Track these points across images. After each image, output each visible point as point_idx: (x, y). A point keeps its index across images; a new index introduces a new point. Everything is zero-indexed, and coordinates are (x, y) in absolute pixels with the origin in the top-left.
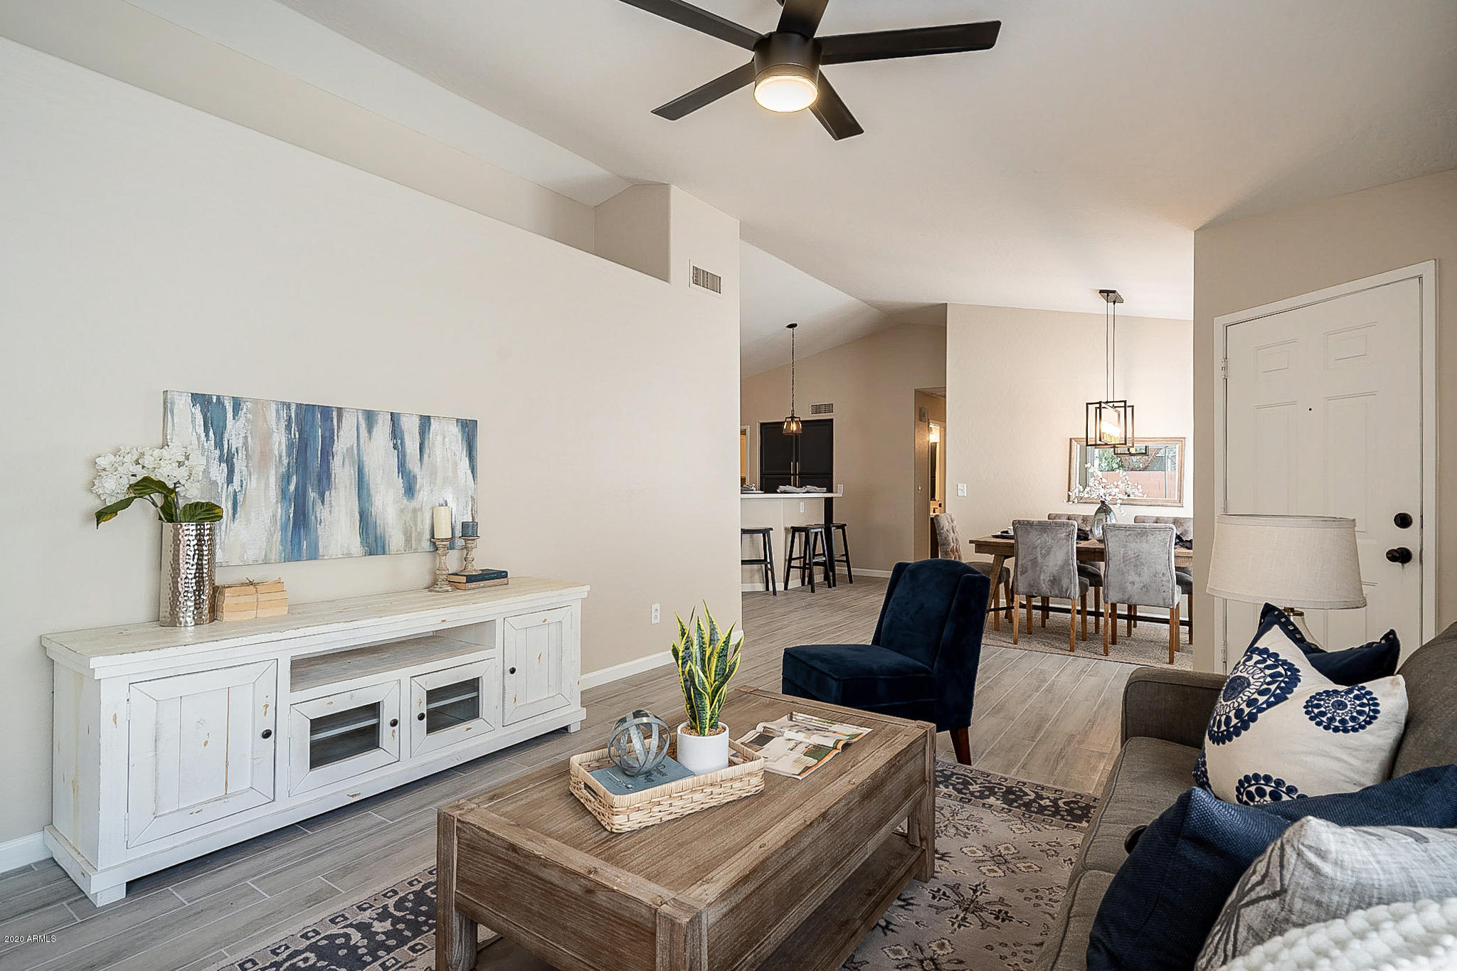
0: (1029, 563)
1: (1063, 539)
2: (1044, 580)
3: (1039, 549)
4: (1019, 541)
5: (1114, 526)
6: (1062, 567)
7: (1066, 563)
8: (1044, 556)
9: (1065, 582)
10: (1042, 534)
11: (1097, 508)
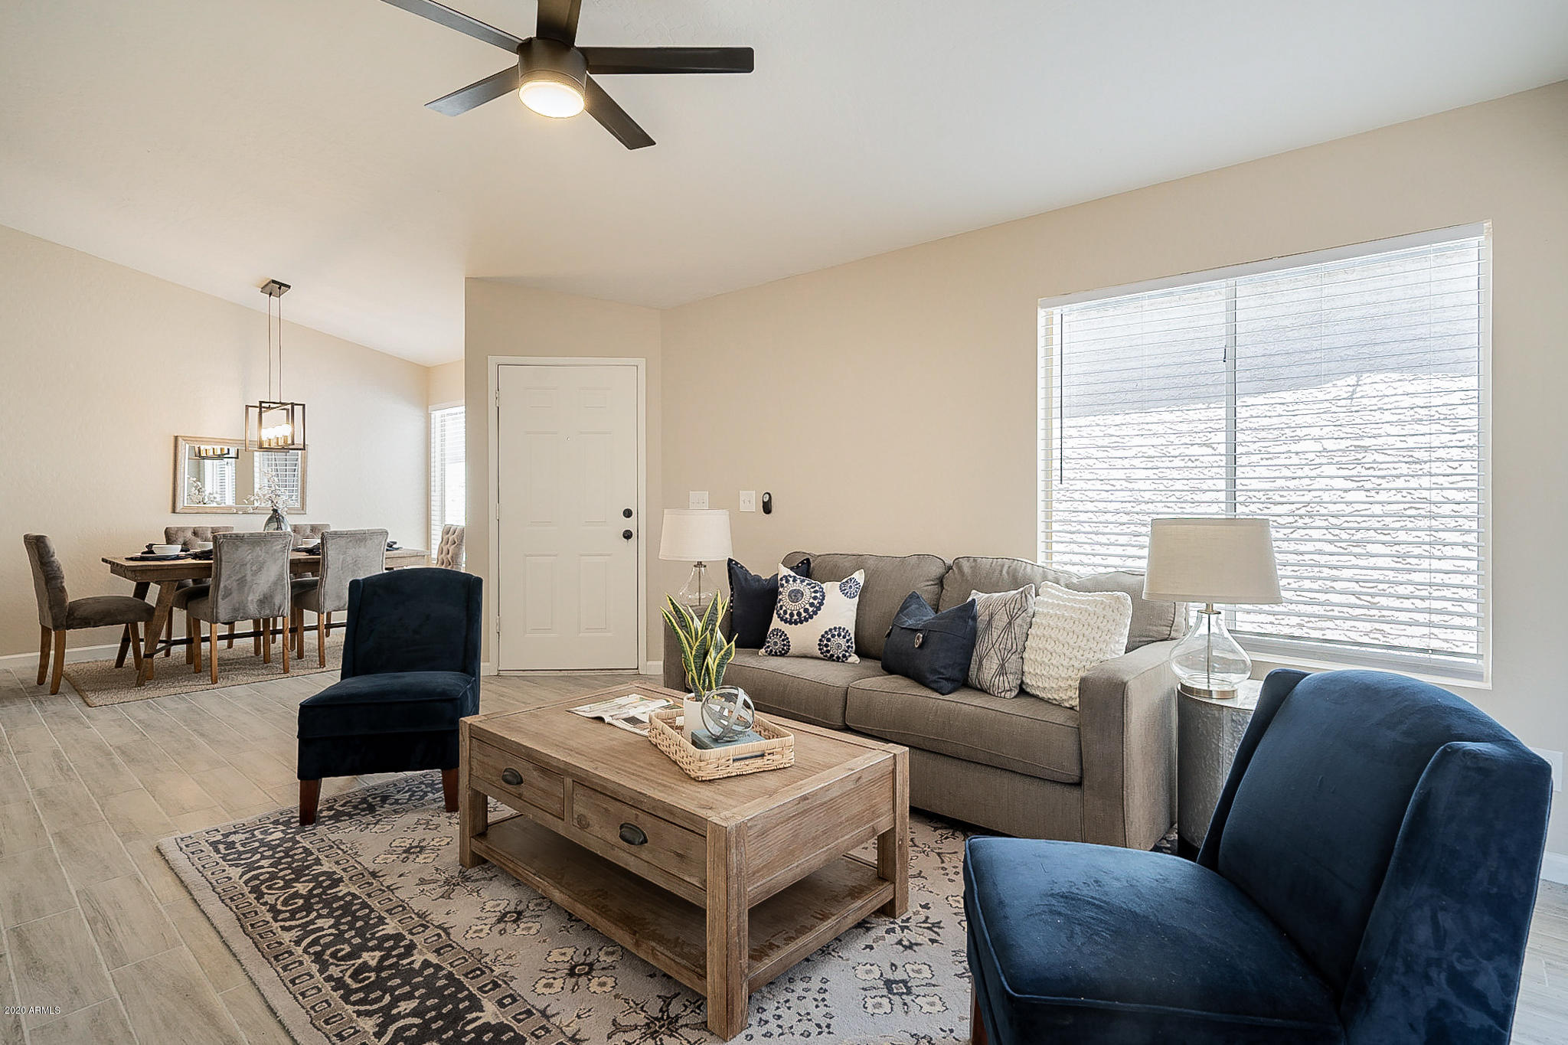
0: (235, 584)
1: (278, 552)
2: (252, 600)
3: (248, 566)
4: (223, 558)
5: (336, 533)
6: (275, 583)
7: (280, 577)
8: (255, 574)
9: (277, 601)
10: (254, 547)
11: (267, 519)
